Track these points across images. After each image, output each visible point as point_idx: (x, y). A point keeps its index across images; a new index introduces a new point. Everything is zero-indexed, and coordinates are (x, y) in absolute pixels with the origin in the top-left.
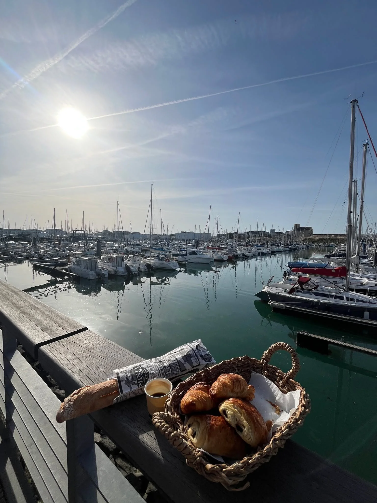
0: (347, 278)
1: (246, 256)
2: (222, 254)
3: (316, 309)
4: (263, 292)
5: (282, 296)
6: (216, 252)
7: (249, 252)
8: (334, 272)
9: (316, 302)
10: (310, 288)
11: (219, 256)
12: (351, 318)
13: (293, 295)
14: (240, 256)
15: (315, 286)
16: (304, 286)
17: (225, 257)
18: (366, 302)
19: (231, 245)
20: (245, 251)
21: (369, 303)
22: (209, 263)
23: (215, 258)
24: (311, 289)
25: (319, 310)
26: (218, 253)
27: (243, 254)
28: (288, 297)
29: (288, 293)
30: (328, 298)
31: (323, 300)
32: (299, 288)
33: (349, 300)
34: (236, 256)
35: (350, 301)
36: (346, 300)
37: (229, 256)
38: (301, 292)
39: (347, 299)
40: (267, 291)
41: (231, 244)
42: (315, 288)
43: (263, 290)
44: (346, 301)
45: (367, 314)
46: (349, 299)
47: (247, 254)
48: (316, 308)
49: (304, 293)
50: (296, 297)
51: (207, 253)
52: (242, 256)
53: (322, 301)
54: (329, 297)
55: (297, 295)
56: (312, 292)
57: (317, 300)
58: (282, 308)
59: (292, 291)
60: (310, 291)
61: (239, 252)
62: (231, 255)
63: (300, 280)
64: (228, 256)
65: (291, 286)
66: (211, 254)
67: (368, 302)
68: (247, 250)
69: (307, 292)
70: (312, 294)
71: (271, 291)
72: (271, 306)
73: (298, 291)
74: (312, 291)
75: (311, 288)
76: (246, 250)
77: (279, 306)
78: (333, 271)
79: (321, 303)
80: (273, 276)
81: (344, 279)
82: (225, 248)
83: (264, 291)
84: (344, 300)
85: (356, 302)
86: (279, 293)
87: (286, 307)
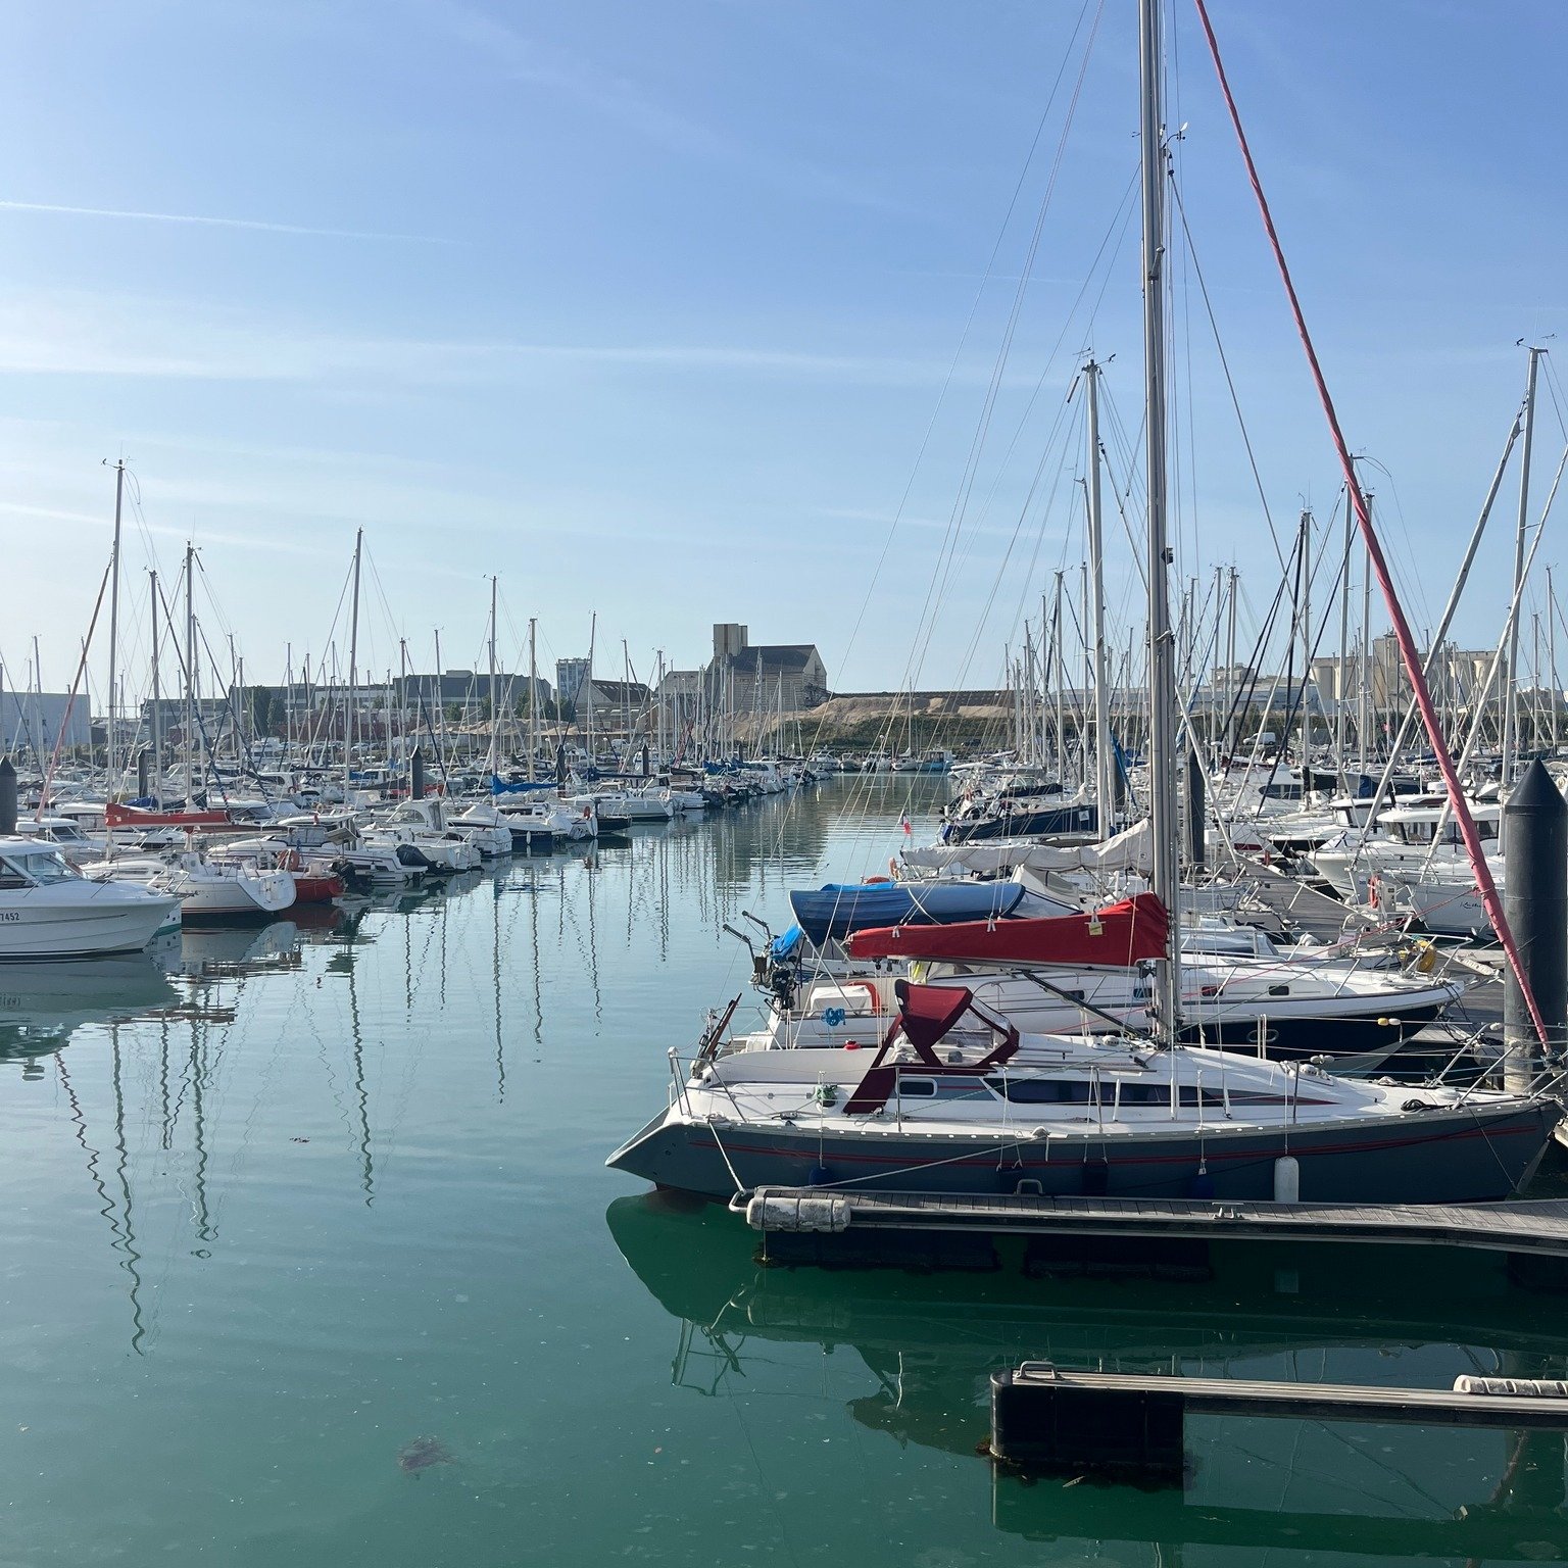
0: (1168, 963)
1: (432, 865)
2: (245, 863)
3: (1029, 1196)
4: (677, 1128)
5: (810, 1144)
6: (188, 847)
7: (452, 837)
8: (1100, 932)
9: (1026, 1146)
10: (975, 1054)
11: (222, 879)
12: (1226, 1215)
13: (880, 1118)
14: (383, 869)
15: (998, 1041)
16: (942, 1051)
17: (274, 890)
18: (1278, 1100)
19: (283, 789)
20: (417, 828)
21: (1297, 1101)
22: (140, 951)
23: (187, 903)
24: (985, 1065)
25: (1051, 1196)
26: (209, 861)
27: (409, 856)
28: (852, 1138)
29: (851, 1109)
30: (1088, 1111)
31: (1062, 1125)
32: (911, 1064)
33: (1196, 1105)
34: (358, 872)
35: (1204, 1105)
36: (1182, 1105)
37: (305, 876)
38: (924, 1090)
39: (1188, 1095)
40: (705, 1121)
41: (286, 775)
42: (1002, 1055)
43: (674, 1117)
44: (1183, 1108)
45: (1288, 1170)
46: (1200, 1095)
47: (434, 848)
48: (1026, 1188)
49: (949, 1092)
50: (908, 1129)
51: (105, 864)
52: (400, 871)
53: (1058, 1133)
54: (1094, 1098)
55: (907, 1119)
56: (992, 1082)
57: (1028, 1133)
58: (828, 1228)
59: (875, 1090)
60: (981, 1078)
61: (378, 843)
62: (318, 866)
63: (916, 1010)
64: (298, 875)
65: (861, 1062)
66: (143, 871)
67: (1291, 1101)
68: (427, 816)
69: (965, 1081)
70: (994, 1093)
71: (733, 1117)
72: (757, 1227)
73: (910, 1089)
74: (991, 1076)
75: (981, 1053)
76: (418, 817)
77: (809, 1218)
78: (1096, 929)
79: (1058, 1146)
80: (733, 1004)
81: (1150, 970)
82: (250, 813)
83: (687, 1121)
84: (1169, 1105)
85: (1228, 1108)
86: (789, 1118)
87: (856, 1216)
